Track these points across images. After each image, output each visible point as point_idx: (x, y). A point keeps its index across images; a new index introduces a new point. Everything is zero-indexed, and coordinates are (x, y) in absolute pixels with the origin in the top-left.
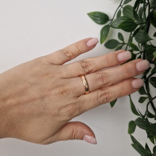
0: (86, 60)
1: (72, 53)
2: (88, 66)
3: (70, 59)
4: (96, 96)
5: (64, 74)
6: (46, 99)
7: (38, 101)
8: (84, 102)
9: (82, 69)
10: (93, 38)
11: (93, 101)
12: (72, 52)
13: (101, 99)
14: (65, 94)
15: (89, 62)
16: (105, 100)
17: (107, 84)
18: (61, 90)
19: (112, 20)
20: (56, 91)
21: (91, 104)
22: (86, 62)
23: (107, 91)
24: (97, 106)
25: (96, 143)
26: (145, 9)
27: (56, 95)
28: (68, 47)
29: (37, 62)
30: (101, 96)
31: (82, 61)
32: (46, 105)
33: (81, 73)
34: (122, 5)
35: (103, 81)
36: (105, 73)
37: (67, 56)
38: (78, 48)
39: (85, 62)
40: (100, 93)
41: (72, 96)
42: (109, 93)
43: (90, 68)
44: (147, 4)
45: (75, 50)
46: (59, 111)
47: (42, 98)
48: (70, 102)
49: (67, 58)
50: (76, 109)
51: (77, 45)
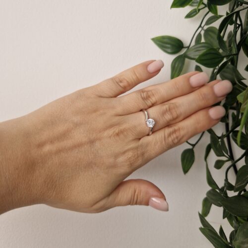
0: (146, 90)
1: (127, 82)
2: (149, 97)
3: (124, 90)
4: (163, 136)
5: (119, 110)
6: (97, 143)
7: (85, 146)
8: (147, 145)
9: (142, 101)
10: (155, 61)
11: (159, 143)
12: (128, 80)
13: (170, 139)
14: (122, 136)
15: (151, 91)
16: (176, 141)
17: (177, 118)
18: (117, 131)
19: (188, 47)
22: (147, 92)
23: (176, 128)
26: (236, 32)
27: (110, 137)
29: (80, 94)
30: (170, 135)
31: (142, 91)
32: (98, 152)
33: (142, 107)
35: (172, 114)
37: (120, 86)
38: (136, 75)
40: (168, 131)
41: (131, 139)
42: (179, 129)
43: (153, 99)
44: (239, 25)
45: (131, 78)
47: (92, 142)
49: (121, 89)
50: (138, 157)
51: (133, 70)
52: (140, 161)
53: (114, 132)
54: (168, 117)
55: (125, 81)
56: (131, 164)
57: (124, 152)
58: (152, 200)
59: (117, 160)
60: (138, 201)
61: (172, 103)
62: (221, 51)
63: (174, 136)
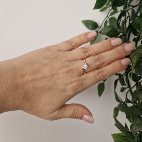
0: (86, 47)
1: (76, 43)
2: (87, 51)
4: (94, 74)
6: (56, 76)
8: (85, 79)
9: (83, 53)
11: (92, 78)
13: (98, 76)
14: (70, 73)
15: (89, 48)
17: (103, 63)
18: (68, 70)
20: (64, 70)
22: (86, 48)
25: (93, 122)
27: (63, 73)
28: (72, 39)
30: (98, 74)
31: (84, 48)
32: (56, 81)
33: (83, 57)
35: (100, 61)
36: (101, 55)
37: (71, 45)
40: (96, 71)
41: (76, 75)
43: (90, 53)
44: (128, 17)
45: (78, 41)
46: (66, 87)
47: (53, 76)
48: (74, 79)
50: (79, 86)
51: (79, 37)
52: (80, 89)
54: (98, 63)
57: (71, 83)
59: (67, 87)
62: (118, 30)
63: (101, 74)
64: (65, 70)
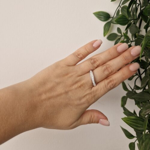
1: (83, 55)
3: (81, 59)
4: (104, 85)
7: (63, 95)
8: (97, 91)
11: (103, 89)
12: (82, 54)
14: (82, 87)
16: (112, 86)
18: (79, 85)
21: (102, 92)
23: (111, 79)
24: (107, 92)
30: (108, 83)
32: (70, 97)
34: (120, 5)
38: (87, 50)
39: (93, 59)
40: (106, 81)
41: (87, 88)
42: (113, 80)
49: (79, 59)
50: (92, 98)
53: (78, 86)
54: (106, 73)
55: (81, 55)
56: (88, 102)
57: (84, 96)
58: (101, 121)
60: (93, 121)
61: (108, 65)
63: (111, 84)
64: (77, 86)
